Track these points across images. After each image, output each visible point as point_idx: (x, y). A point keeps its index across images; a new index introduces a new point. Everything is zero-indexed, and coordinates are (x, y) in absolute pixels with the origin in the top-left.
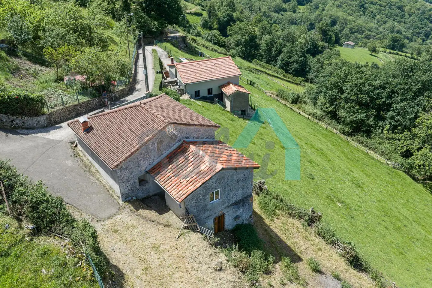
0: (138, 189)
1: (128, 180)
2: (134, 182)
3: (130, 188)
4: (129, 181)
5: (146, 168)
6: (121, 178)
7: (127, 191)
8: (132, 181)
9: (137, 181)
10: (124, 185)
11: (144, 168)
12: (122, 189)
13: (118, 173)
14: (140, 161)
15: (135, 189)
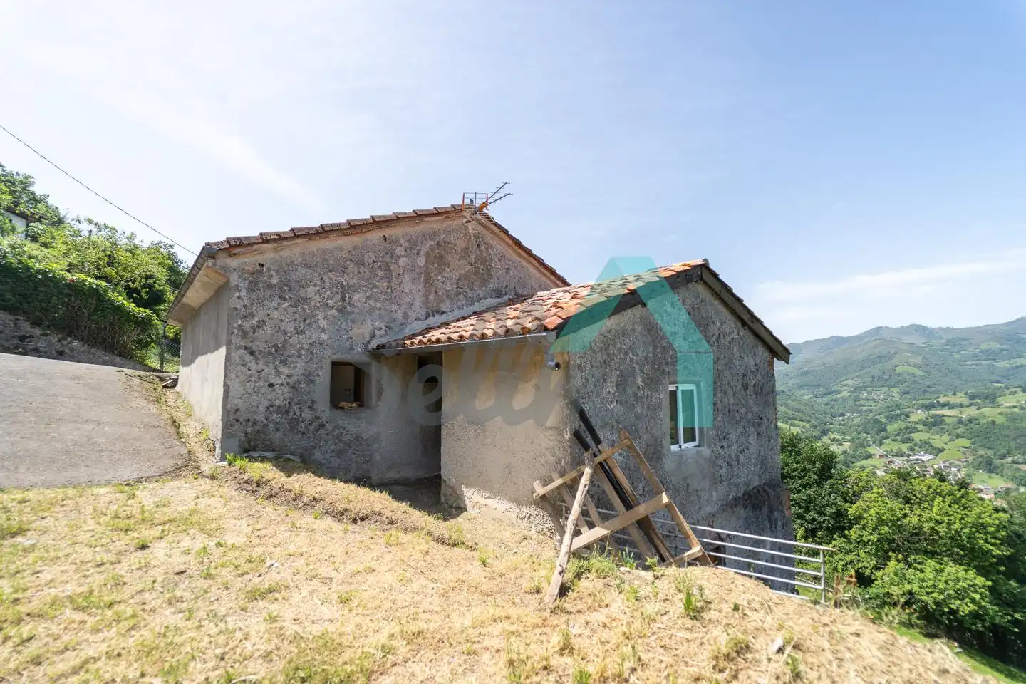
0: (322, 426)
1: (278, 352)
2: (309, 377)
3: (280, 396)
4: (284, 362)
5: (373, 336)
6: (247, 325)
7: (262, 408)
8: (301, 366)
9: (323, 378)
10: (253, 366)
11: (366, 329)
12: (236, 387)
13: (237, 288)
14: (354, 288)
15: (307, 415)
